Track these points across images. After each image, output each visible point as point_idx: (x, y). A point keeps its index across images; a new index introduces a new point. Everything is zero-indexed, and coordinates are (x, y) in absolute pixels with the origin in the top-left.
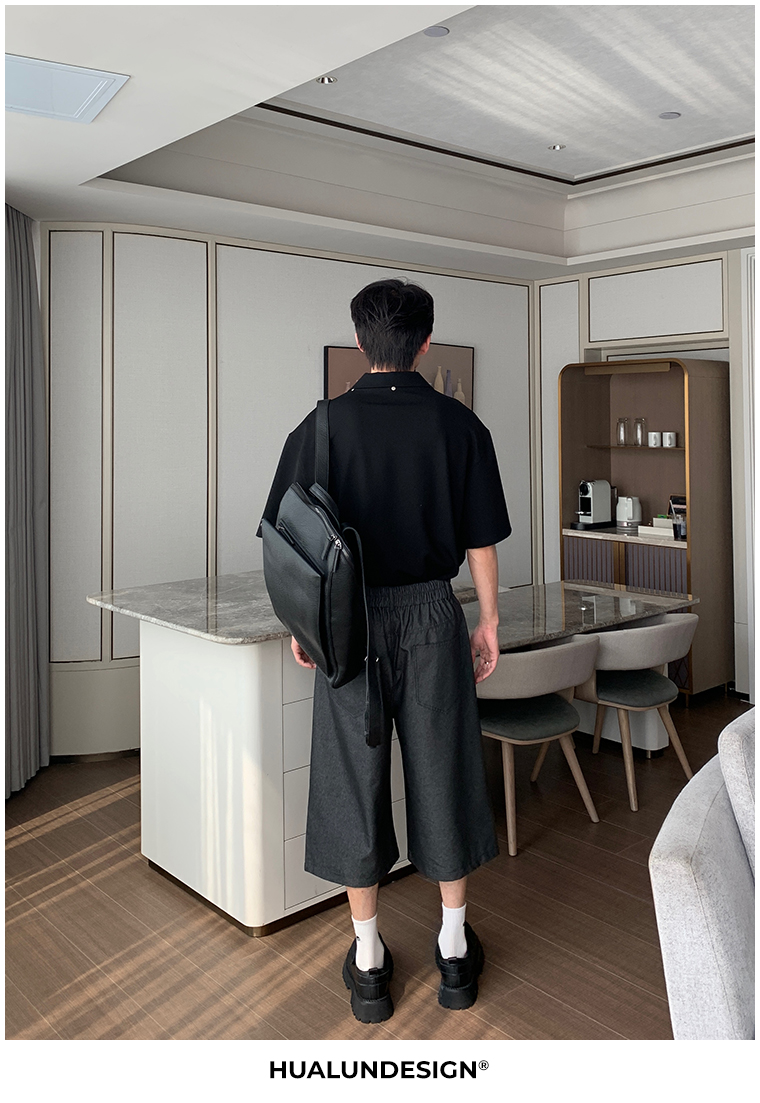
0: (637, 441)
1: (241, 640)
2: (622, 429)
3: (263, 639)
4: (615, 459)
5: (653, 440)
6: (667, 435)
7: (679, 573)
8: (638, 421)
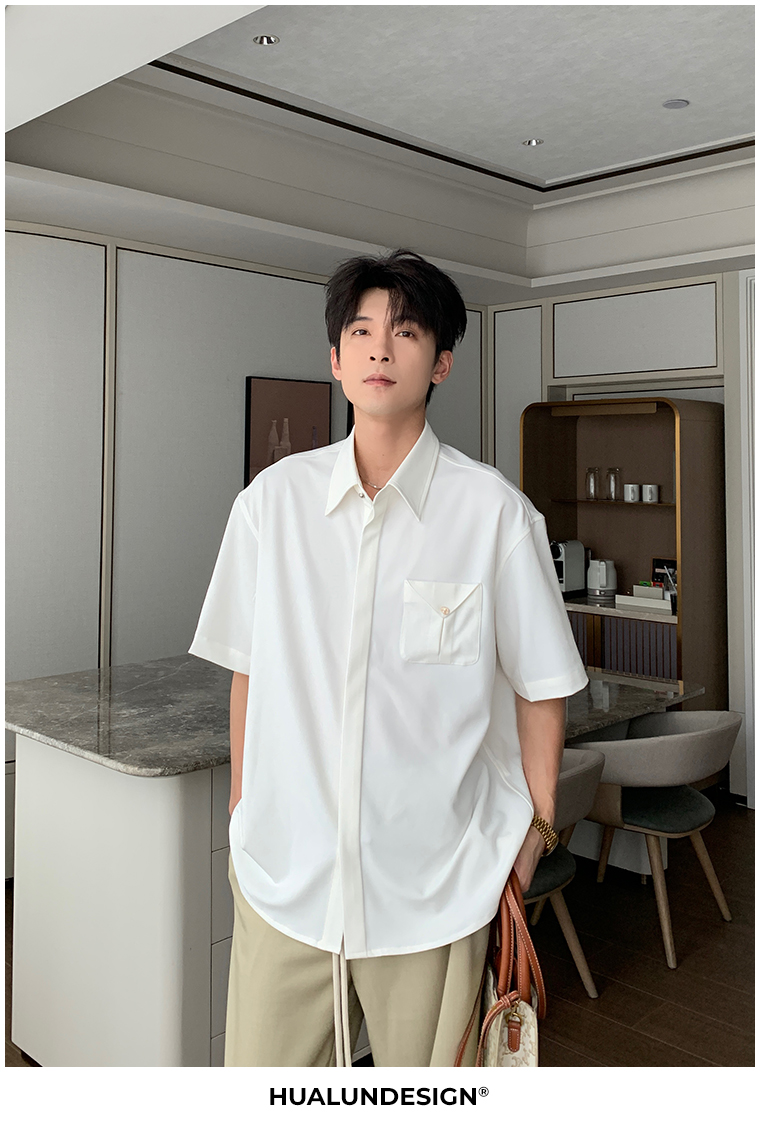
0: (611, 495)
1: (160, 770)
2: (592, 480)
3: (190, 768)
4: (583, 516)
5: (630, 493)
6: (648, 489)
7: (667, 655)
8: (612, 471)
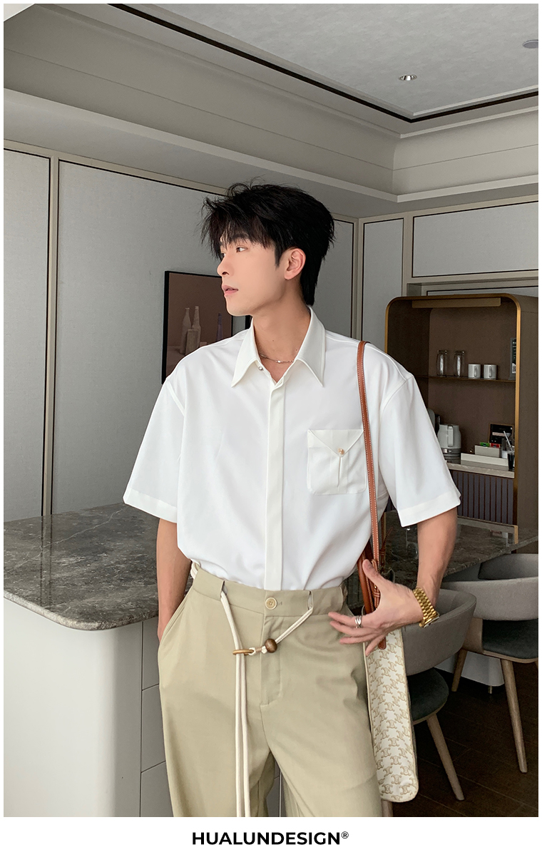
0: (457, 372)
1: (97, 624)
2: (442, 360)
3: (125, 623)
5: (473, 372)
6: (488, 368)
7: (505, 503)
8: (459, 353)
